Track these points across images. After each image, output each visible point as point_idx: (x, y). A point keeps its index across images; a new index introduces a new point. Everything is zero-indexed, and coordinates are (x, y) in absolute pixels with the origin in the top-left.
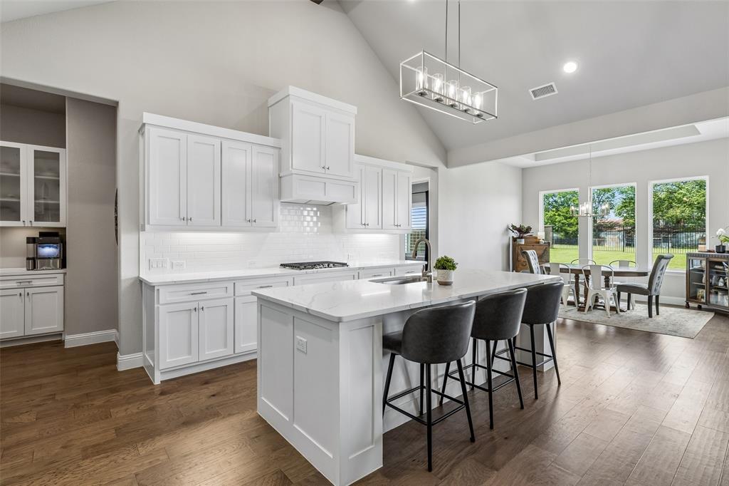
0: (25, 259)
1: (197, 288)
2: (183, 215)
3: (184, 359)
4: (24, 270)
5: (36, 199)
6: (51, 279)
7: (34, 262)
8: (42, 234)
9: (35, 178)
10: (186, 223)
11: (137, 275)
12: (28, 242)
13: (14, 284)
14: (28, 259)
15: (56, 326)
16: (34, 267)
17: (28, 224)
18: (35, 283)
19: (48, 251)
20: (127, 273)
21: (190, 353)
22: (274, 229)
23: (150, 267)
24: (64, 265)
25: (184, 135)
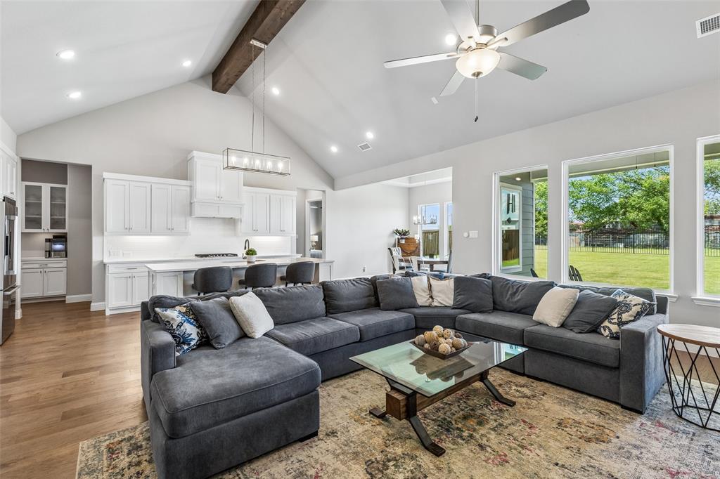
0: (44, 252)
1: (131, 266)
2: (127, 226)
3: (124, 303)
4: (44, 258)
5: (51, 215)
6: (59, 263)
7: (49, 253)
8: (54, 237)
9: (51, 204)
10: (129, 230)
11: (101, 259)
12: (46, 241)
13: (37, 266)
14: (46, 251)
15: (62, 292)
16: (50, 256)
17: (46, 231)
18: (50, 265)
19: (58, 247)
20: (96, 258)
21: (127, 300)
22: (186, 234)
23: (110, 255)
24: (66, 256)
25: (128, 182)
